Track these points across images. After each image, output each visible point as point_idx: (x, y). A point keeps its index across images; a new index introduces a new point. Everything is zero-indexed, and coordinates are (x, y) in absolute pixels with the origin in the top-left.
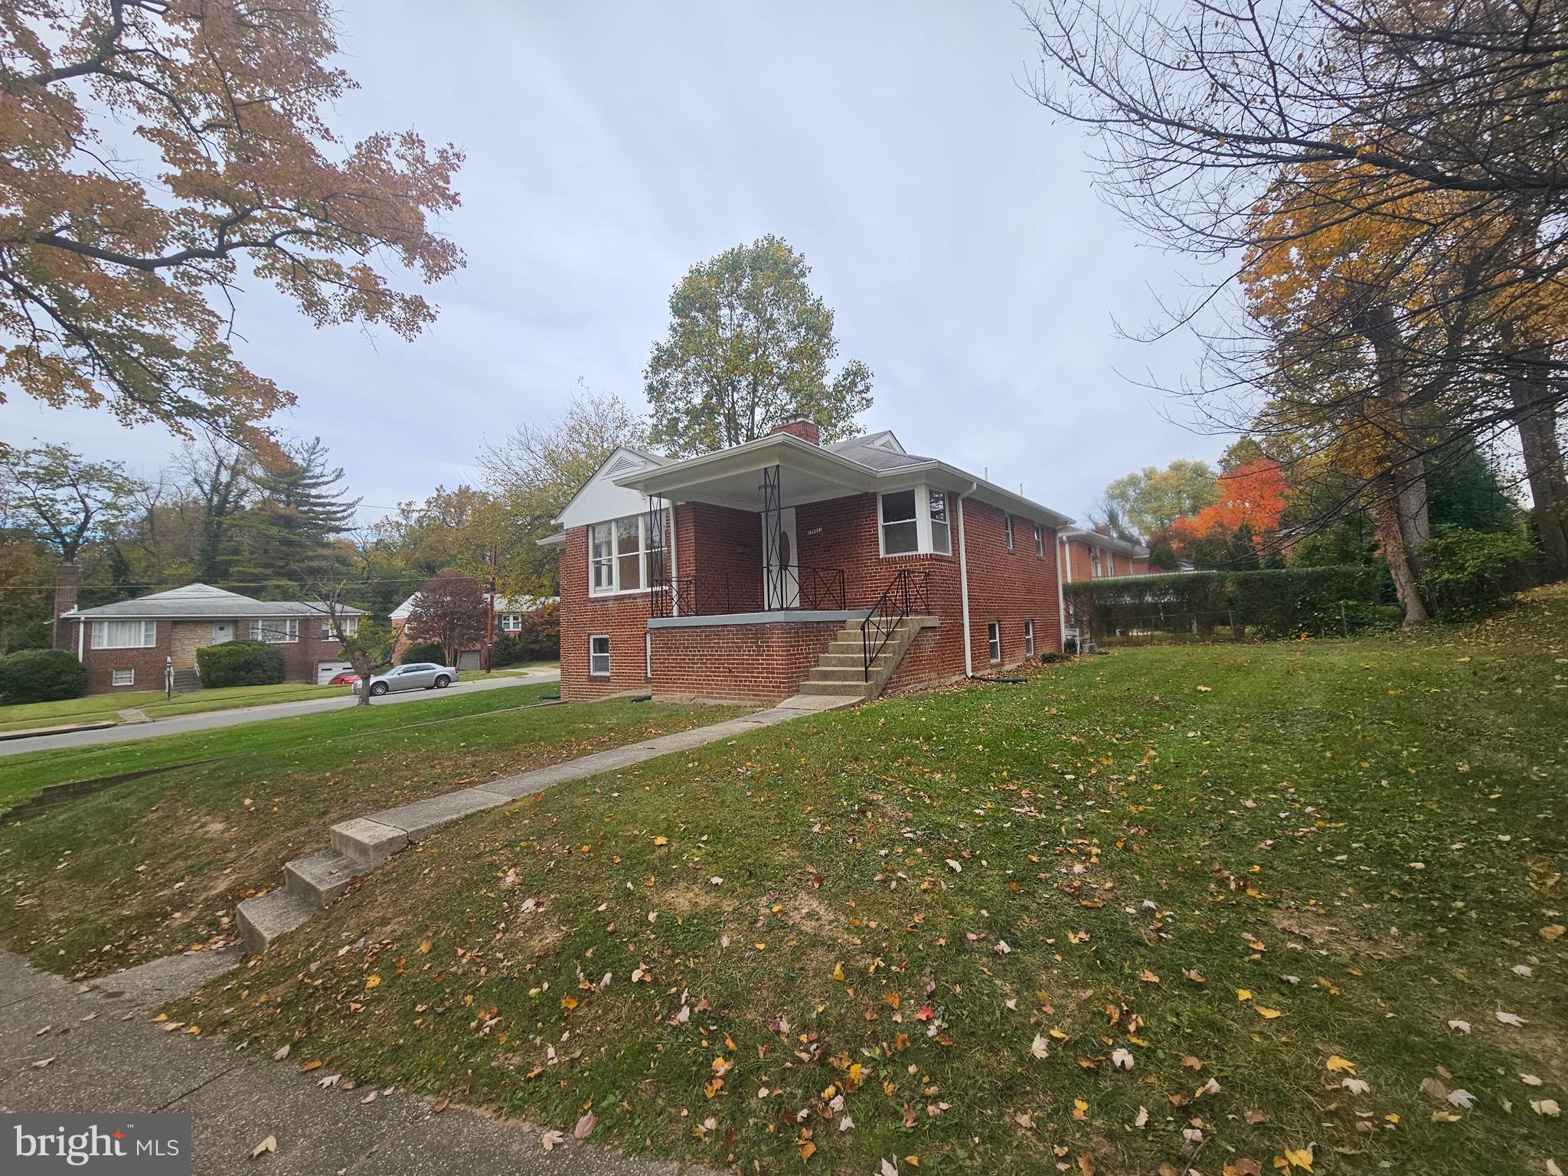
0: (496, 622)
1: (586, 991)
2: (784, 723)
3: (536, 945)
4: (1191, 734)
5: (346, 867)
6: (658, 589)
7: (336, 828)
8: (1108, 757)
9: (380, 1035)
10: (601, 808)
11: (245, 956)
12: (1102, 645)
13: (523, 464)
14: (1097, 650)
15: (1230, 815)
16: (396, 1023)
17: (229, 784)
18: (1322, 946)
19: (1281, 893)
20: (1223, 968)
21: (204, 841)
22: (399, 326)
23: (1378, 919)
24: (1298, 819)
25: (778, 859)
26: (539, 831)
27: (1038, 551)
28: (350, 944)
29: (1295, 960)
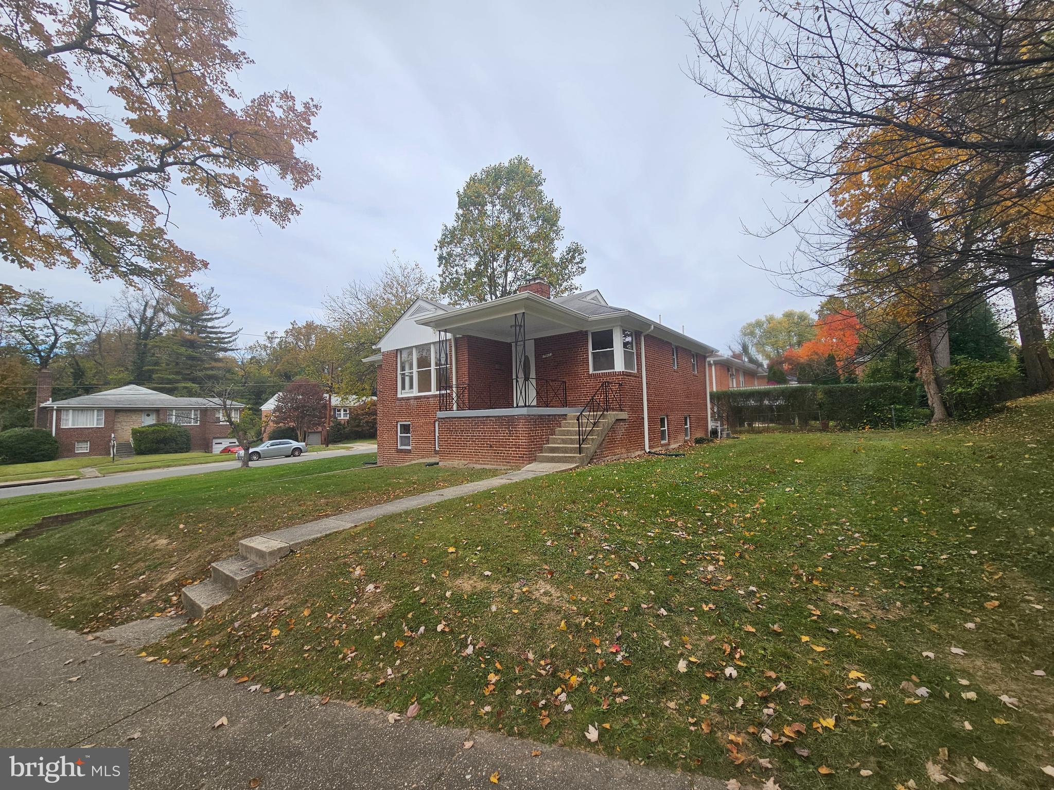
0: (332, 413)
1: (409, 637)
2: (526, 480)
3: (376, 611)
4: (788, 489)
5: (251, 566)
6: (444, 392)
7: (243, 542)
8: (733, 503)
9: (283, 663)
10: (412, 530)
11: (190, 620)
12: (736, 432)
13: (353, 308)
14: (732, 436)
15: (807, 538)
16: (292, 656)
17: (167, 515)
18: (855, 613)
19: (834, 583)
20: (794, 624)
21: (155, 551)
22: (276, 218)
23: (890, 598)
24: (849, 541)
25: (525, 561)
26: (374, 544)
27: (694, 370)
28: (258, 611)
29: (837, 620)
